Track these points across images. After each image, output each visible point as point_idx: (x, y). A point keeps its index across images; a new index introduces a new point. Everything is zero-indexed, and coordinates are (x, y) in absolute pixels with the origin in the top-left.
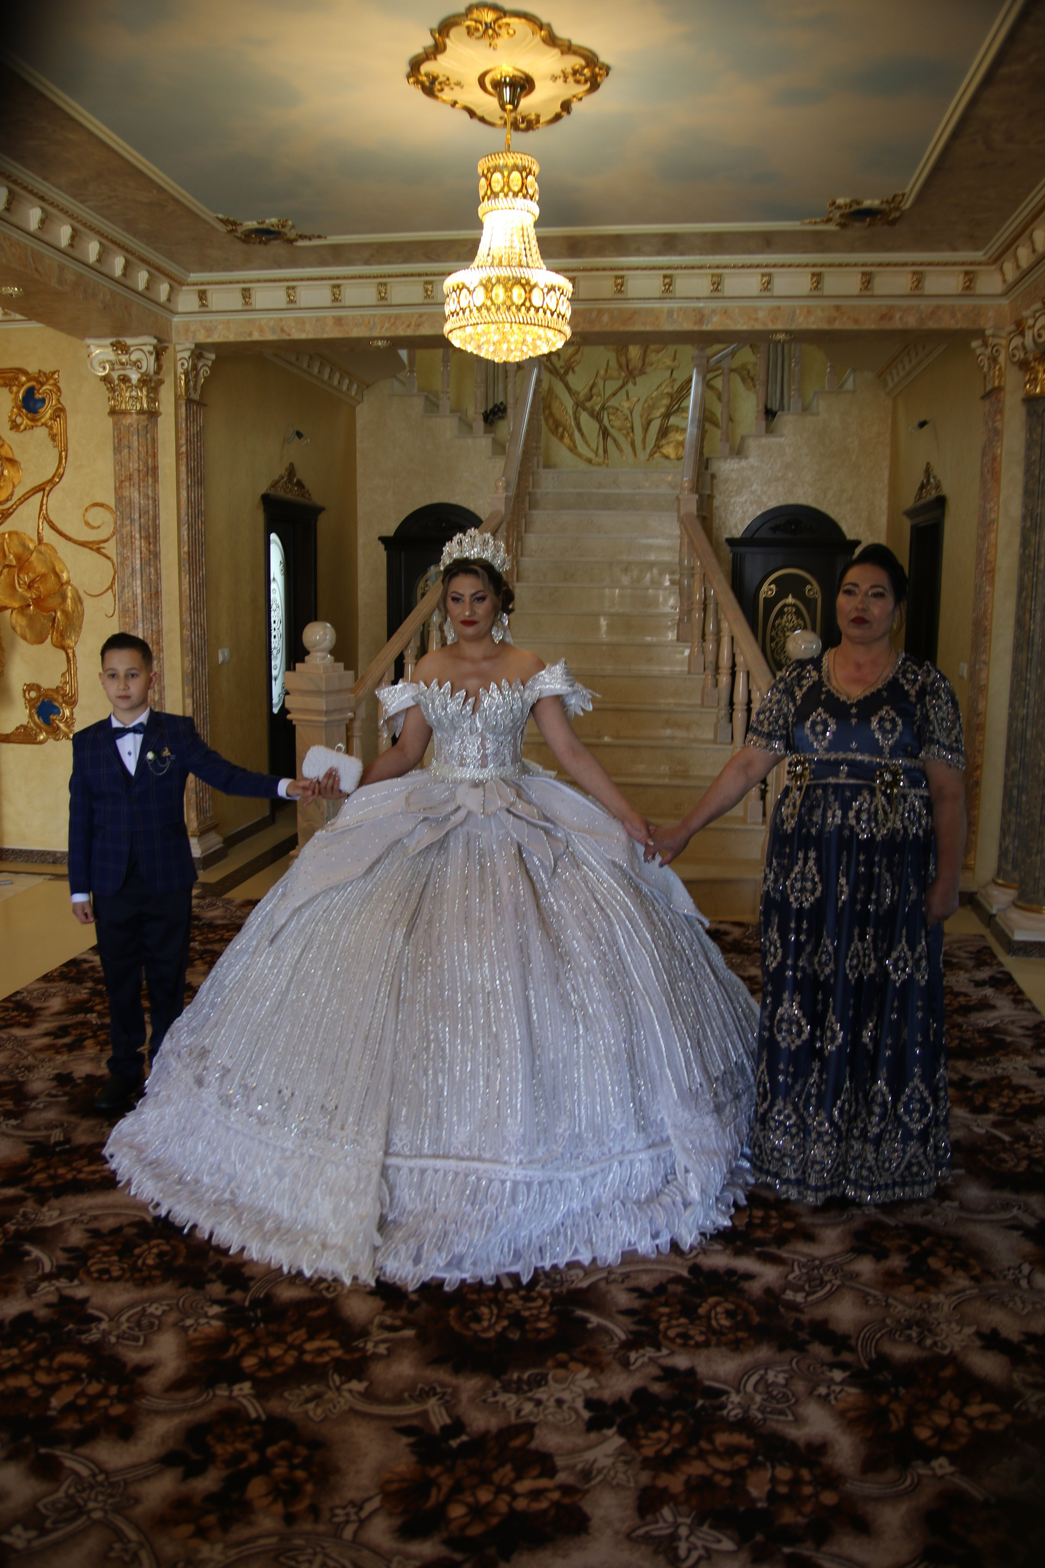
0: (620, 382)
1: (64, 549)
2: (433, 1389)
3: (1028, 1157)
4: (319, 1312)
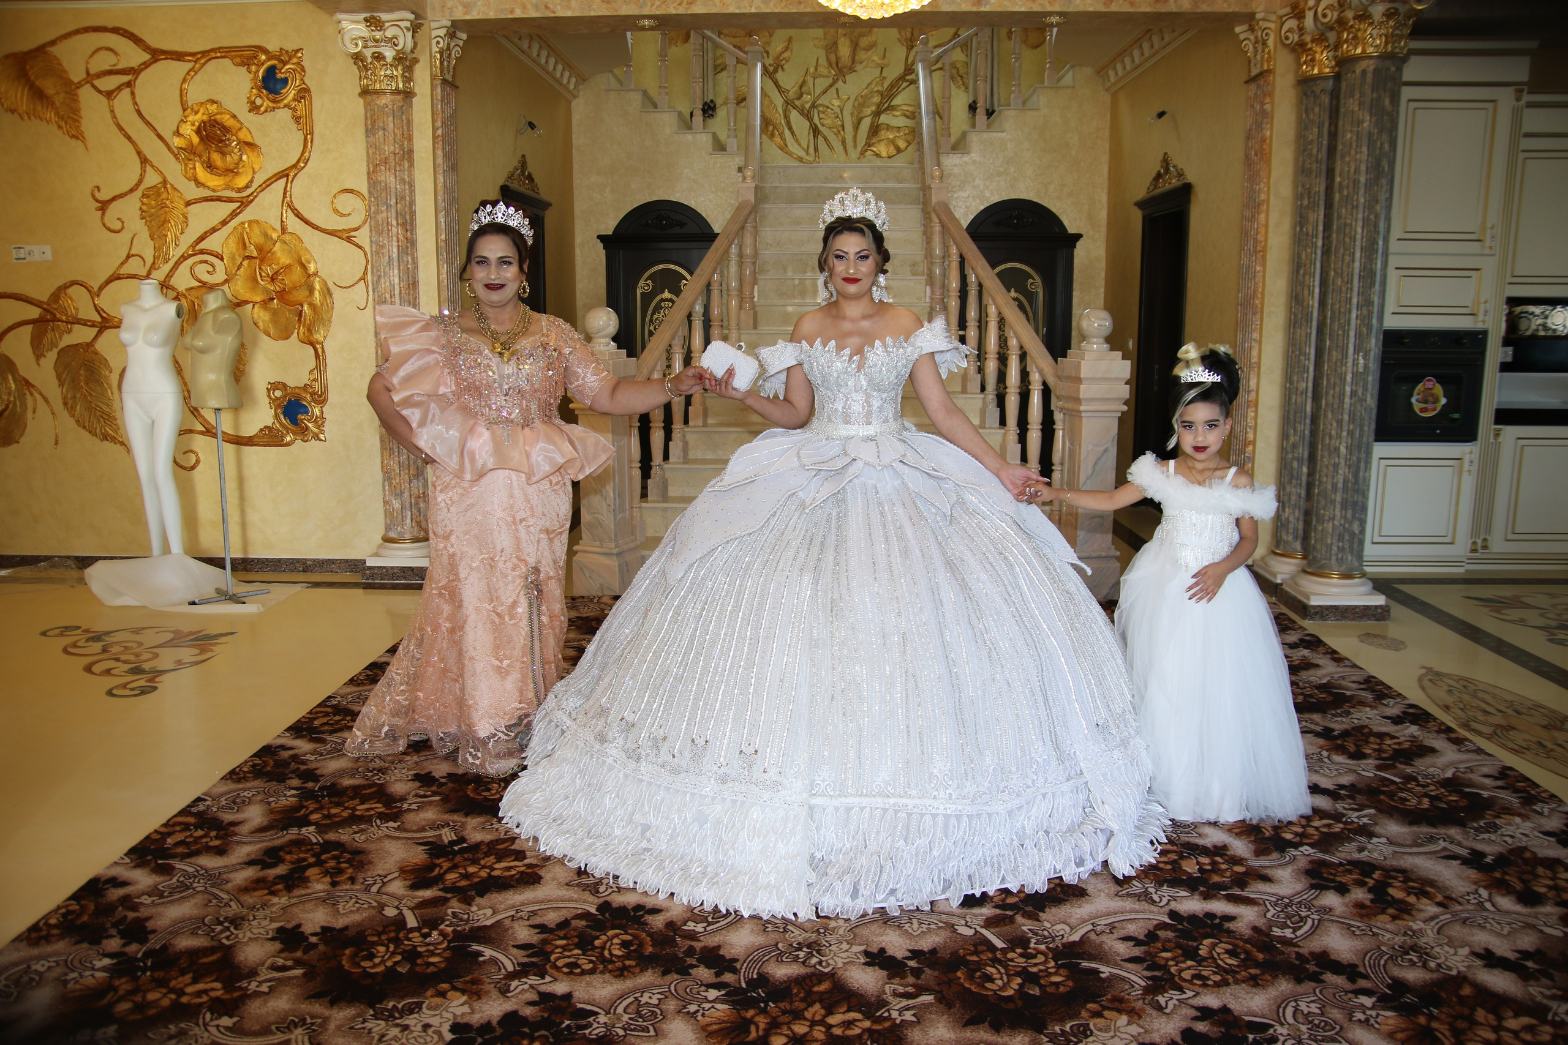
0: (830, 81)
1: (311, 239)
3: (1426, 795)
4: (823, 987)
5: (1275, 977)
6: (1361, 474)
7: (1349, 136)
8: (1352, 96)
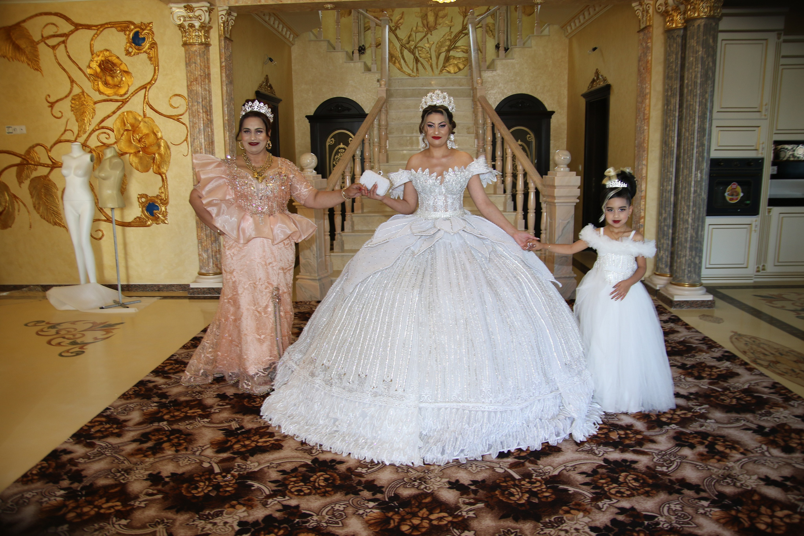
0: (424, 34)
1: (159, 120)
2: (509, 530)
3: (734, 397)
4: (428, 500)
5: (658, 492)
6: (700, 233)
7: (691, 59)
8: (693, 38)
